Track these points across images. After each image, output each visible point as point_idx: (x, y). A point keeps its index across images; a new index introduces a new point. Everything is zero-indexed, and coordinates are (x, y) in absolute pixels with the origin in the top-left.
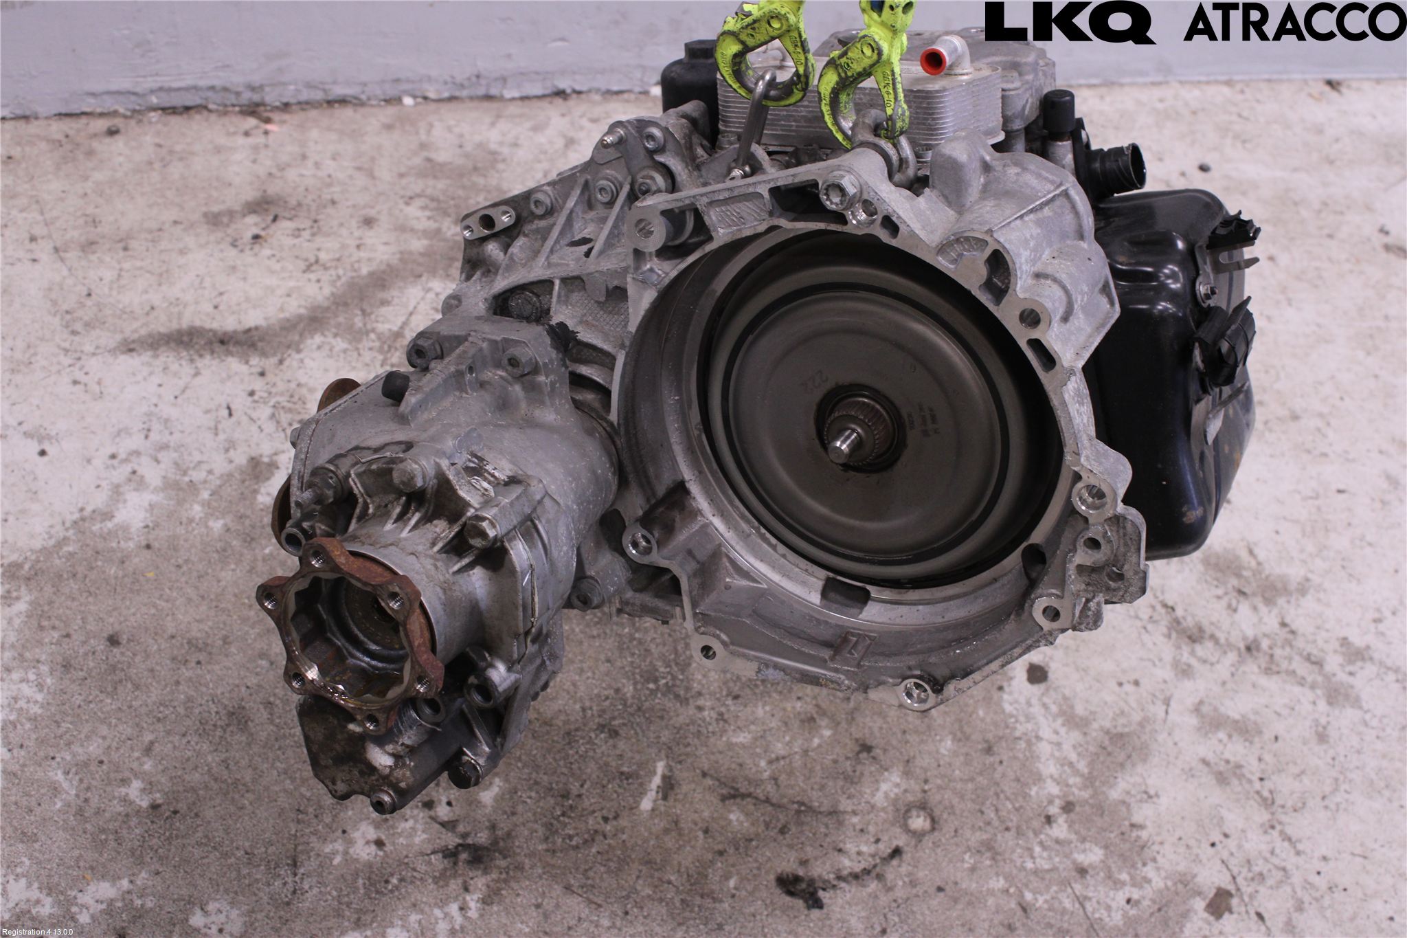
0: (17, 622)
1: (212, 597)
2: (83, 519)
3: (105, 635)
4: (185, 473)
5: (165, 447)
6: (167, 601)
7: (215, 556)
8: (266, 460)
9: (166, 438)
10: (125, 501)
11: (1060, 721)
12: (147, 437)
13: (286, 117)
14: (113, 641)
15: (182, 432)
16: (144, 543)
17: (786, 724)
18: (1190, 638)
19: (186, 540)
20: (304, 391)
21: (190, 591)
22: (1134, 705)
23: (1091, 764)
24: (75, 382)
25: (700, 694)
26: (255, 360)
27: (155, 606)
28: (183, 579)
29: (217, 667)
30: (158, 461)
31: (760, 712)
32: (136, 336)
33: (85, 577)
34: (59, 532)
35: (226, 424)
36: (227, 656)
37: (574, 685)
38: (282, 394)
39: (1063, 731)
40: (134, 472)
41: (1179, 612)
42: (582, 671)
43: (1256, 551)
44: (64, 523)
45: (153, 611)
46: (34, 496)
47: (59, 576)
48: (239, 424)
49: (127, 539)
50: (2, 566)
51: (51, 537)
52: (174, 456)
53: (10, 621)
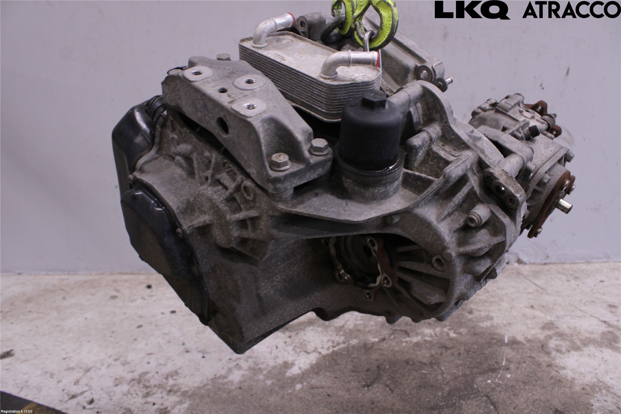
0: (182, 411)
1: (265, 406)
2: (215, 378)
4: (258, 365)
5: (251, 357)
6: (246, 407)
7: (268, 392)
8: (290, 362)
10: (233, 373)
15: (258, 353)
16: (239, 387)
19: (256, 387)
20: (306, 342)
21: (256, 404)
26: (288, 333)
27: (240, 408)
28: (254, 400)
30: (247, 361)
33: (213, 397)
34: (205, 382)
35: (275, 352)
38: (297, 343)
40: (237, 364)
44: (207, 379)
45: (239, 410)
46: (198, 370)
47: (203, 396)
48: (280, 351)
49: (232, 385)
50: (181, 391)
51: (201, 383)
52: (254, 360)
53: (180, 410)
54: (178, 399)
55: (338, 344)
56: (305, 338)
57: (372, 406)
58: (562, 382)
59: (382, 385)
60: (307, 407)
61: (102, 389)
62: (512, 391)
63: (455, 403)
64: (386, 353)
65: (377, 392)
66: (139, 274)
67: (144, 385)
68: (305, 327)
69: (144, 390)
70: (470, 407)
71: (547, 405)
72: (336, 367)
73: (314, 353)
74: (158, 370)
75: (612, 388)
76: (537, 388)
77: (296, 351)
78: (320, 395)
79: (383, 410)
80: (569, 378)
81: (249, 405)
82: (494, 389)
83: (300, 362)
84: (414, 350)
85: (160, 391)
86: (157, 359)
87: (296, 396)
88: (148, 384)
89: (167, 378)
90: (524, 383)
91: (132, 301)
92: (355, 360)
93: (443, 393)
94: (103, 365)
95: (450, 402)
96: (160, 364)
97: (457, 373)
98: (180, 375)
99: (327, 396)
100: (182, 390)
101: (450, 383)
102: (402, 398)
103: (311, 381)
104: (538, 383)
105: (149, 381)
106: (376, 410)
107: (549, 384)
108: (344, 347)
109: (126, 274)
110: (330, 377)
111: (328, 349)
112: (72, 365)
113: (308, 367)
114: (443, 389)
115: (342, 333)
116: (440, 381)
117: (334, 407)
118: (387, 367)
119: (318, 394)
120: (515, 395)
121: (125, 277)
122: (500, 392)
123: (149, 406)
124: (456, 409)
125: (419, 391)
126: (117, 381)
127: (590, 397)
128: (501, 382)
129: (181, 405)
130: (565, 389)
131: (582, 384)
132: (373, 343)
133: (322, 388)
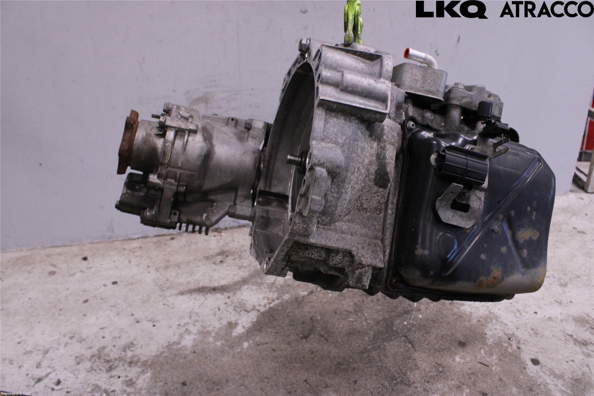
0: (147, 380)
1: (220, 367)
2: (170, 345)
3: (181, 382)
4: (205, 328)
5: (197, 321)
6: (203, 369)
7: (220, 353)
8: (234, 322)
9: (197, 318)
10: (184, 338)
11: (552, 377)
12: (190, 318)
13: (226, 231)
14: (184, 384)
15: (203, 316)
16: (193, 351)
17: (451, 389)
18: (583, 344)
19: (208, 349)
20: (244, 301)
21: (211, 365)
22: (576, 368)
23: (572, 390)
24: (164, 304)
25: (414, 383)
26: (226, 294)
27: (198, 371)
28: (209, 362)
29: (225, 390)
30: (195, 325)
31: (439, 386)
32: (184, 290)
33: (172, 363)
34: (161, 350)
35: (218, 313)
36: (228, 386)
37: (365, 384)
38: (236, 303)
39: (555, 380)
40: (187, 329)
41: (575, 336)
42: (366, 379)
43: (590, 315)
44: (163, 347)
46: (152, 339)
47: (162, 364)
48: (222, 312)
49: (186, 350)
50: (141, 362)
51: (158, 351)
52: (201, 323)
53: (144, 380)
54: (140, 370)
55: (273, 300)
56: (242, 297)
57: (312, 356)
58: (463, 317)
59: (317, 336)
60: (256, 363)
61: (65, 369)
62: (425, 330)
63: (380, 346)
64: (316, 305)
65: (314, 342)
66: (71, 246)
67: (104, 359)
68: (241, 286)
69: (106, 365)
70: (393, 347)
71: (453, 339)
72: (274, 323)
73: (253, 311)
74: (114, 344)
75: (500, 318)
76: (444, 324)
77: (236, 311)
78: (266, 350)
79: (322, 358)
80: (467, 312)
81: (206, 367)
82: (410, 329)
83: (242, 322)
84: (340, 300)
85: (121, 363)
86: (110, 332)
87: (245, 354)
88: (108, 359)
89: (125, 351)
90: (433, 321)
91: (72, 275)
92: (290, 314)
93: (369, 338)
94: (59, 344)
95: (376, 345)
96: (115, 338)
97: (378, 317)
98: (136, 346)
99: (272, 351)
100: (142, 360)
101: (374, 328)
102: (336, 346)
103: (255, 338)
104: (444, 320)
105: (109, 356)
106: (316, 359)
107: (452, 320)
108: (278, 303)
109: (58, 246)
110: (271, 333)
111: (265, 306)
112: (29, 349)
113: (250, 325)
114: (368, 334)
115: (274, 289)
116: (365, 327)
117: (280, 361)
118: (319, 318)
119: (264, 350)
120: (427, 333)
121: (58, 250)
122: (415, 332)
123: (115, 380)
124: (381, 350)
125: (349, 338)
126: (78, 359)
127: (485, 327)
128: (415, 323)
129: (144, 375)
130: (466, 323)
131: (478, 317)
132: (303, 297)
133: (266, 343)
